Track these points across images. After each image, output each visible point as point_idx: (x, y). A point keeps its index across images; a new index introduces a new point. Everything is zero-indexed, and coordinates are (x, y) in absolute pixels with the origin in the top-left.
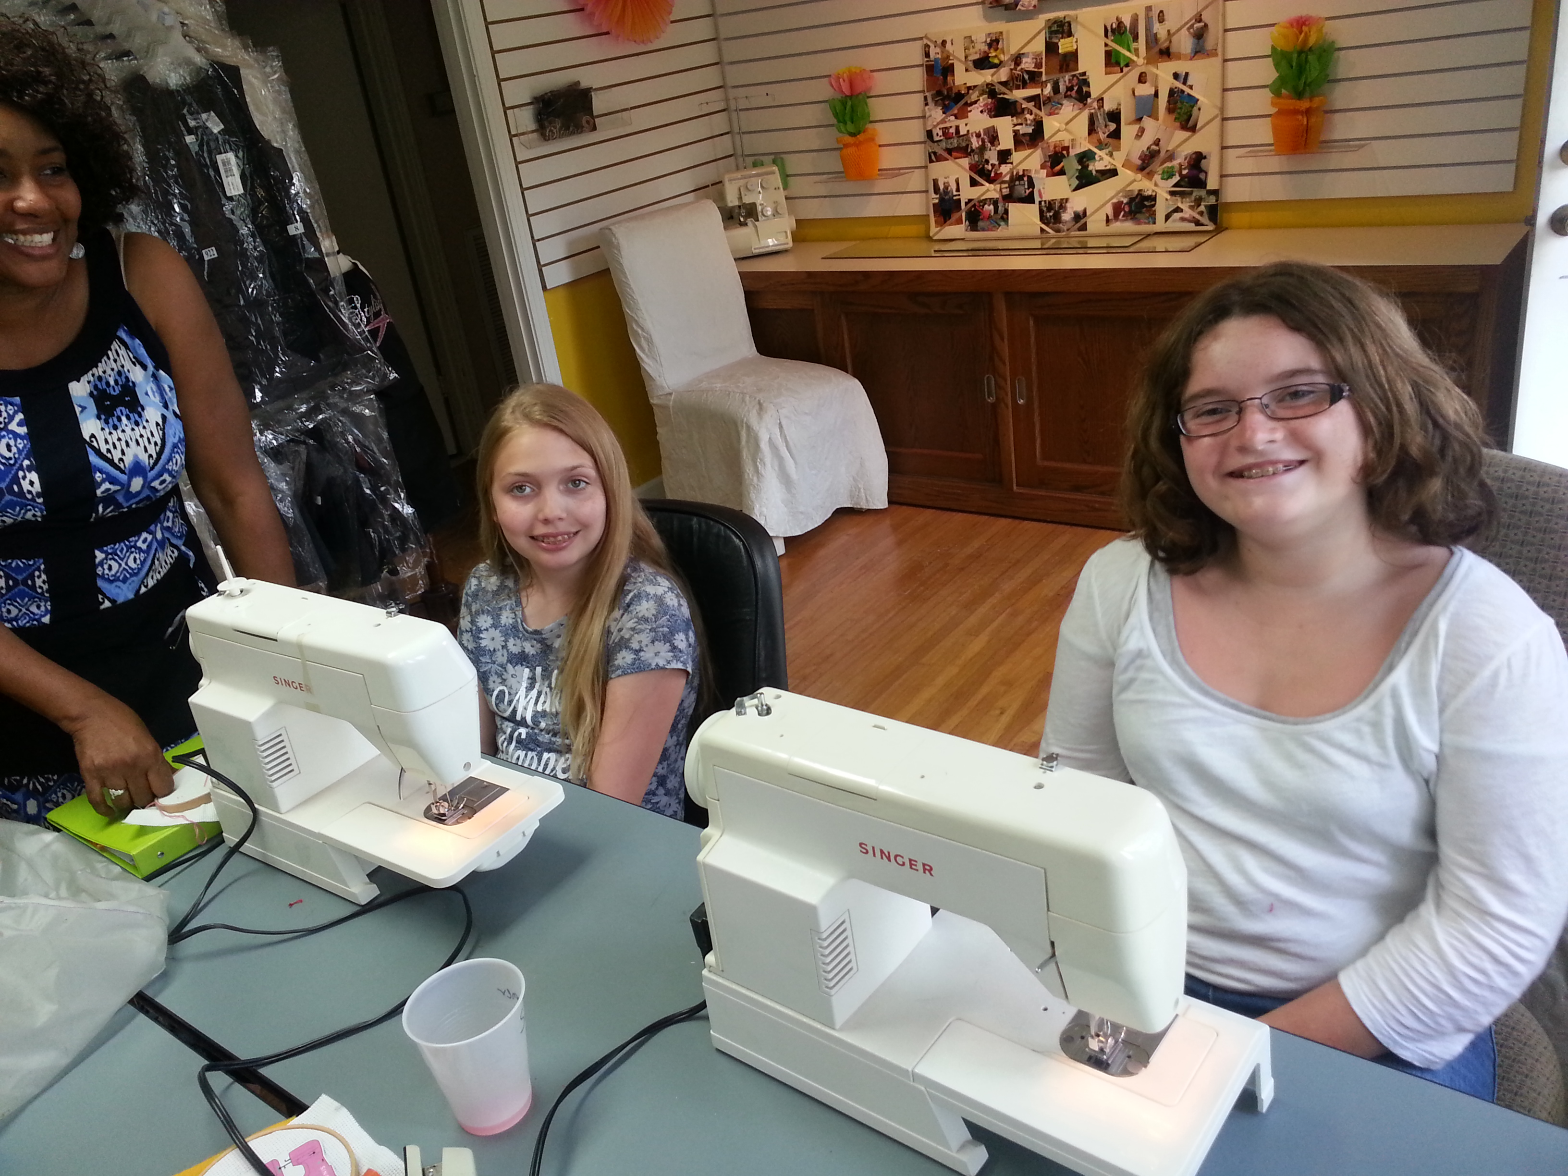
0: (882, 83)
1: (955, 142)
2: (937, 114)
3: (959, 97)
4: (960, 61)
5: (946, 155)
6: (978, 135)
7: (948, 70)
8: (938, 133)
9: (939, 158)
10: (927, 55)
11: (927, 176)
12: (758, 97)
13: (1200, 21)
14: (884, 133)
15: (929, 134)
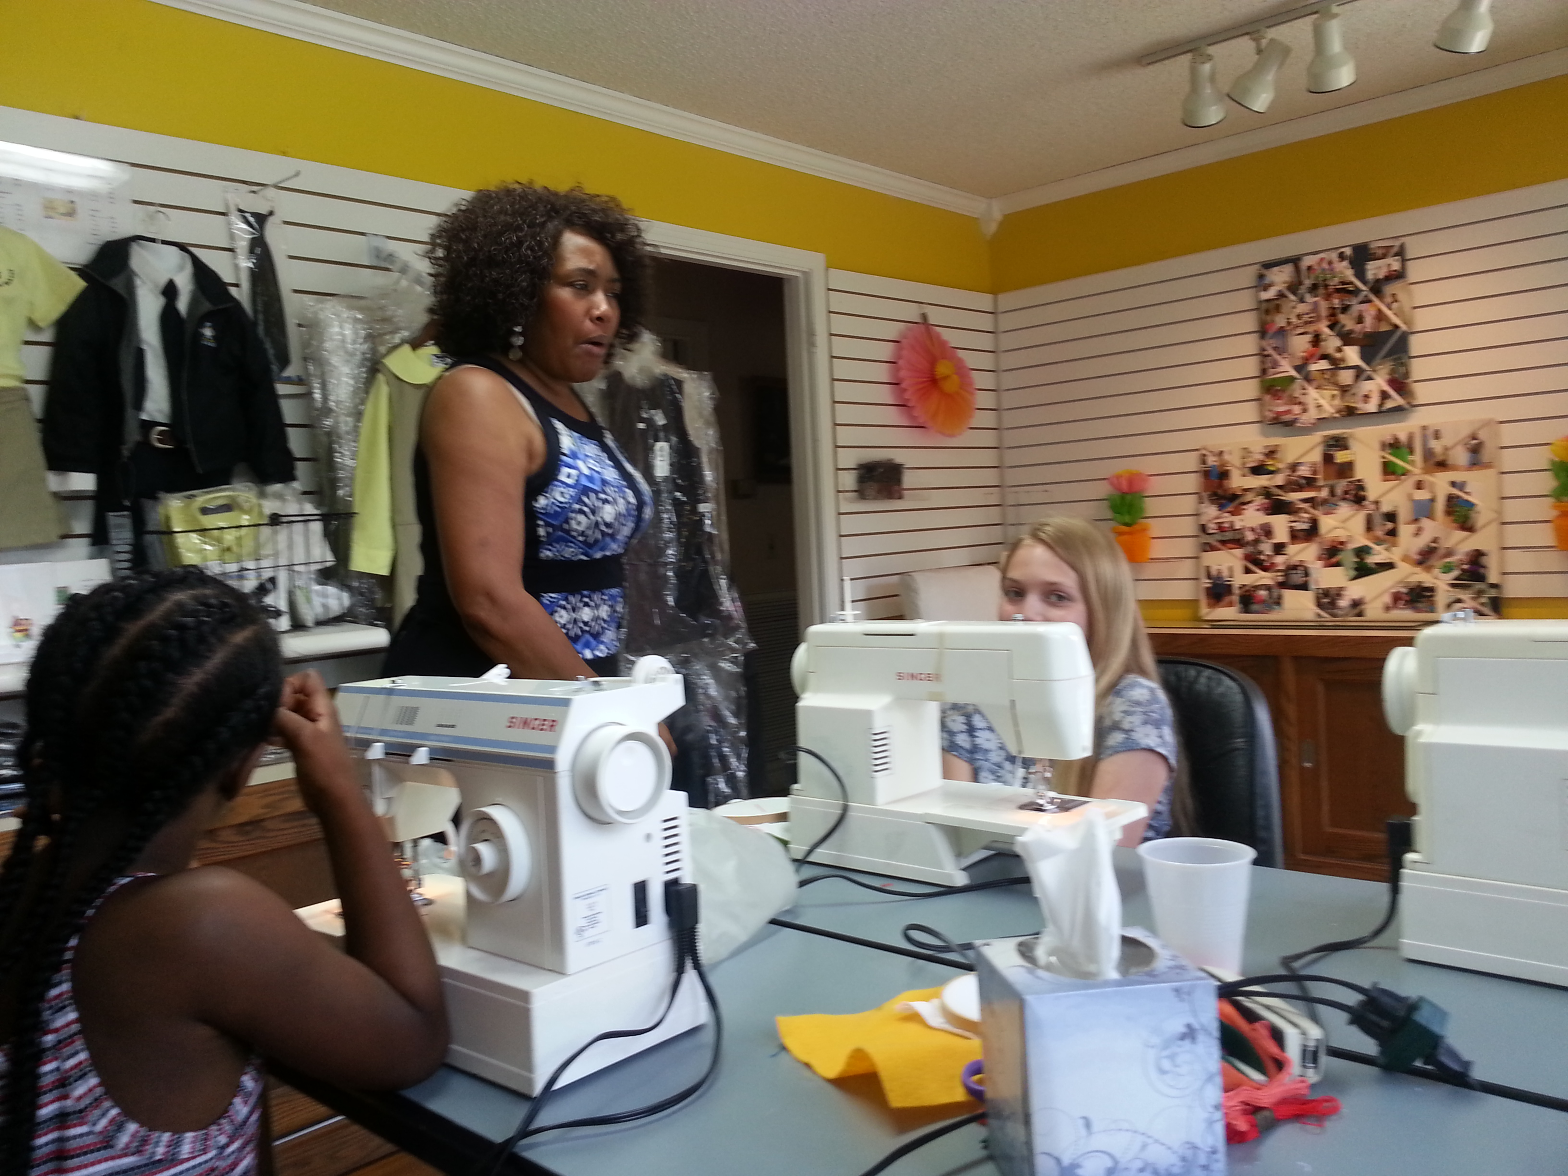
0: (1156, 486)
1: (1228, 536)
2: (1211, 511)
3: (1234, 497)
4: (1236, 467)
5: (1218, 545)
6: (1253, 530)
7: (1224, 475)
8: (1212, 527)
9: (1211, 548)
10: (1204, 462)
11: (1198, 566)
12: (1037, 495)
13: (1474, 438)
14: (1156, 528)
15: (1203, 528)
